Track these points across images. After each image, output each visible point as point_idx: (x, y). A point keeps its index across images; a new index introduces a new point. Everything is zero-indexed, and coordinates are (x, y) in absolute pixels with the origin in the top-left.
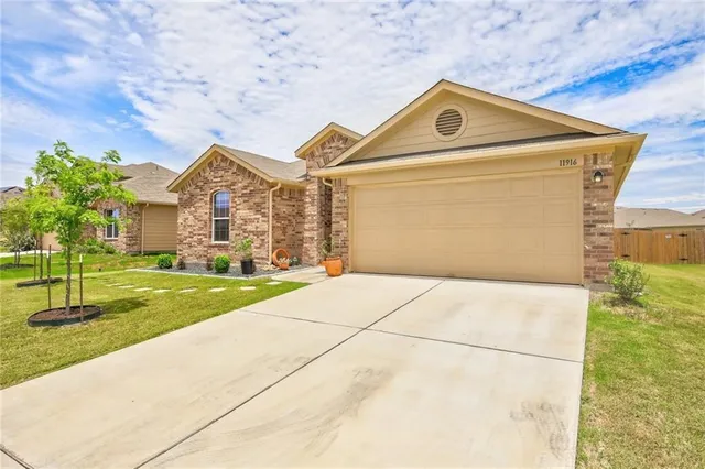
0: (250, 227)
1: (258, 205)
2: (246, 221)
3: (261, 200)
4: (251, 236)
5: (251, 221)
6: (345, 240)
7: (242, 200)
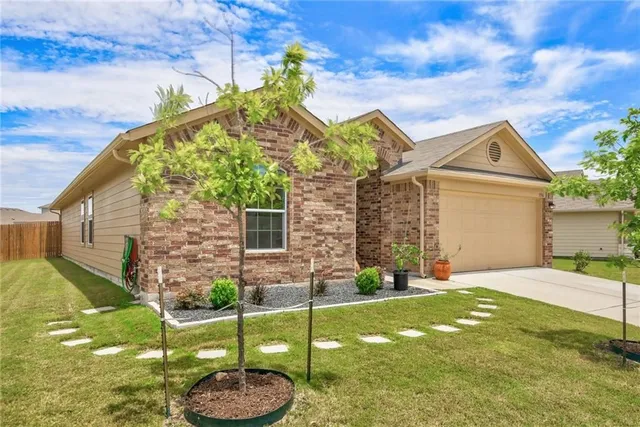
0: (327, 227)
1: (338, 196)
2: (320, 218)
3: (344, 191)
4: (330, 239)
5: (330, 218)
6: (437, 244)
7: (312, 186)
